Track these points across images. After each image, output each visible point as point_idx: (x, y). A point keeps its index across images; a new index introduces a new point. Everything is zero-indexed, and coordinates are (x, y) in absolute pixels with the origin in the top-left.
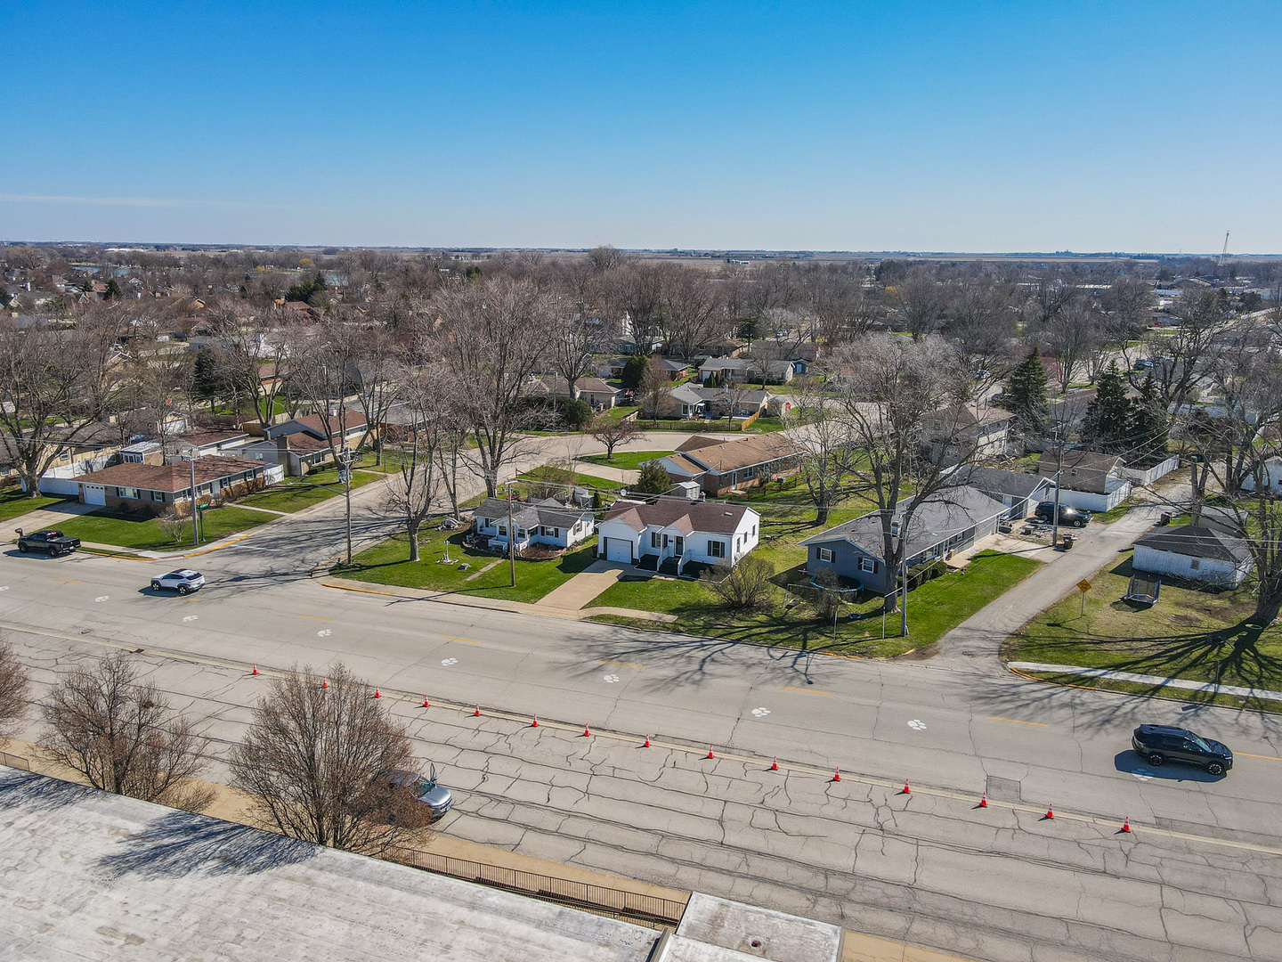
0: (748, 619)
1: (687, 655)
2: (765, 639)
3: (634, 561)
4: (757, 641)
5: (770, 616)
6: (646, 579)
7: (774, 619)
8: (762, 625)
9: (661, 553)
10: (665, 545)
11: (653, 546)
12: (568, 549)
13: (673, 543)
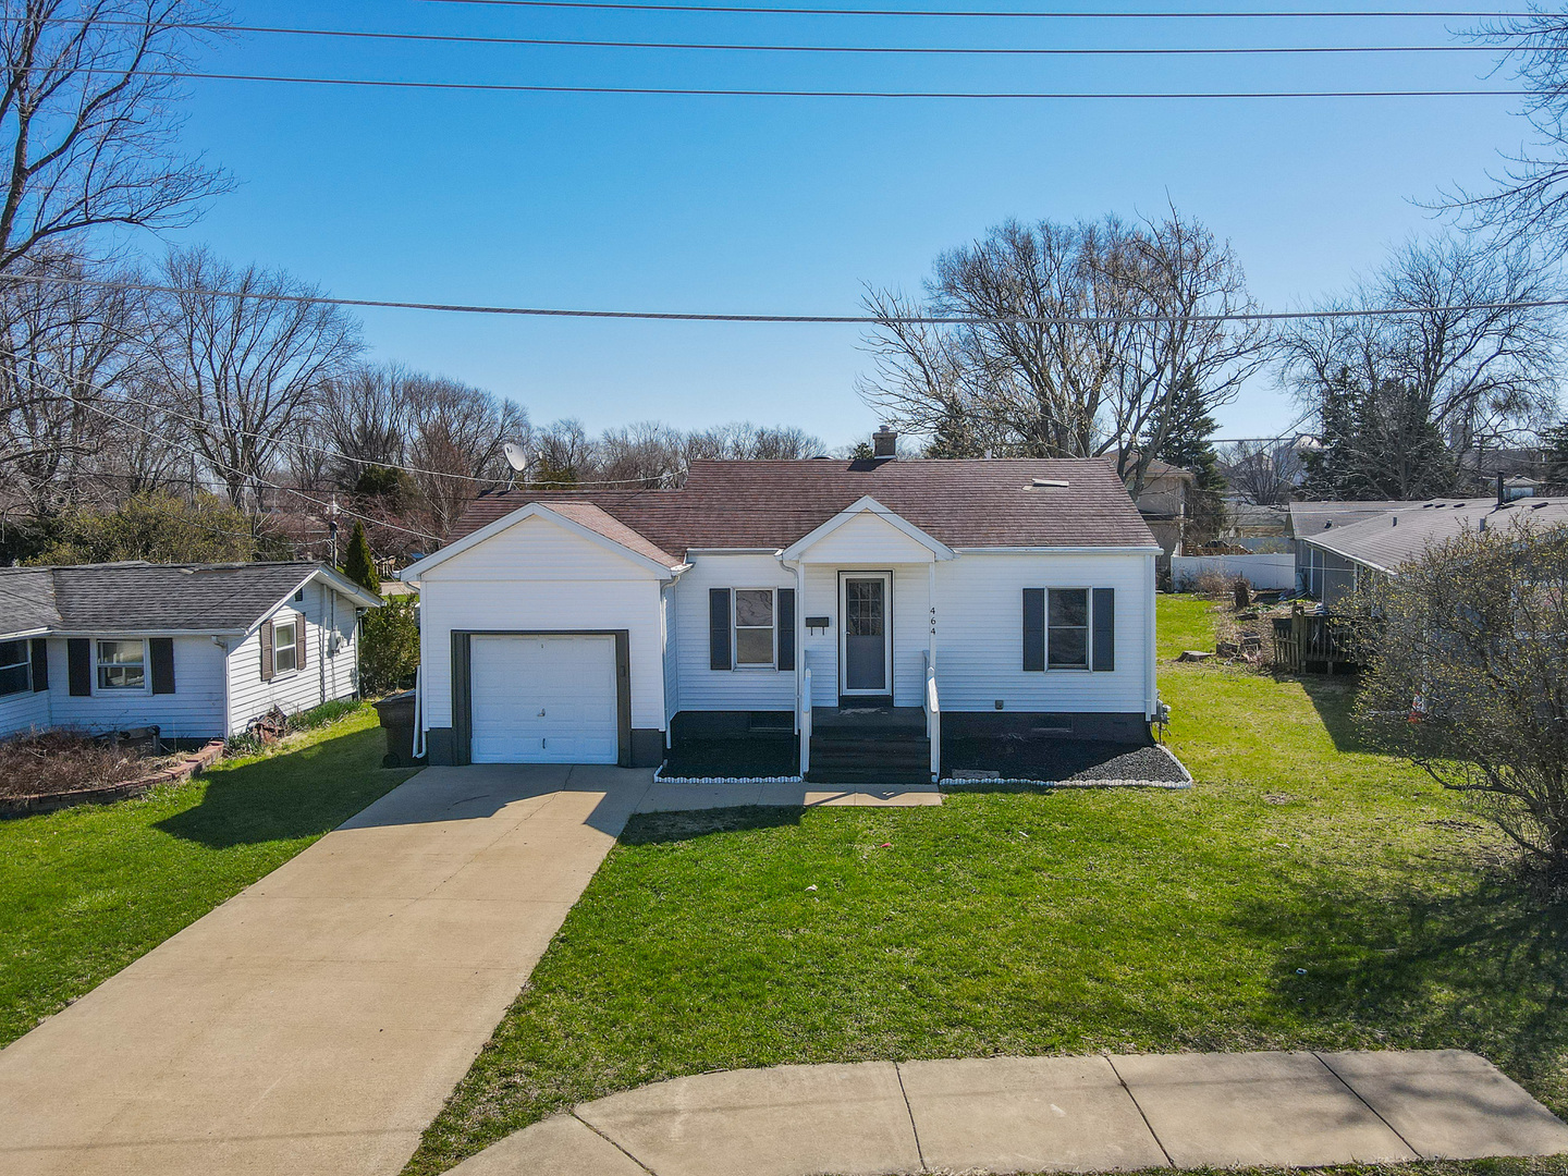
3: (635, 749)
10: (789, 646)
11: (720, 661)
12: (234, 747)
13: (832, 631)
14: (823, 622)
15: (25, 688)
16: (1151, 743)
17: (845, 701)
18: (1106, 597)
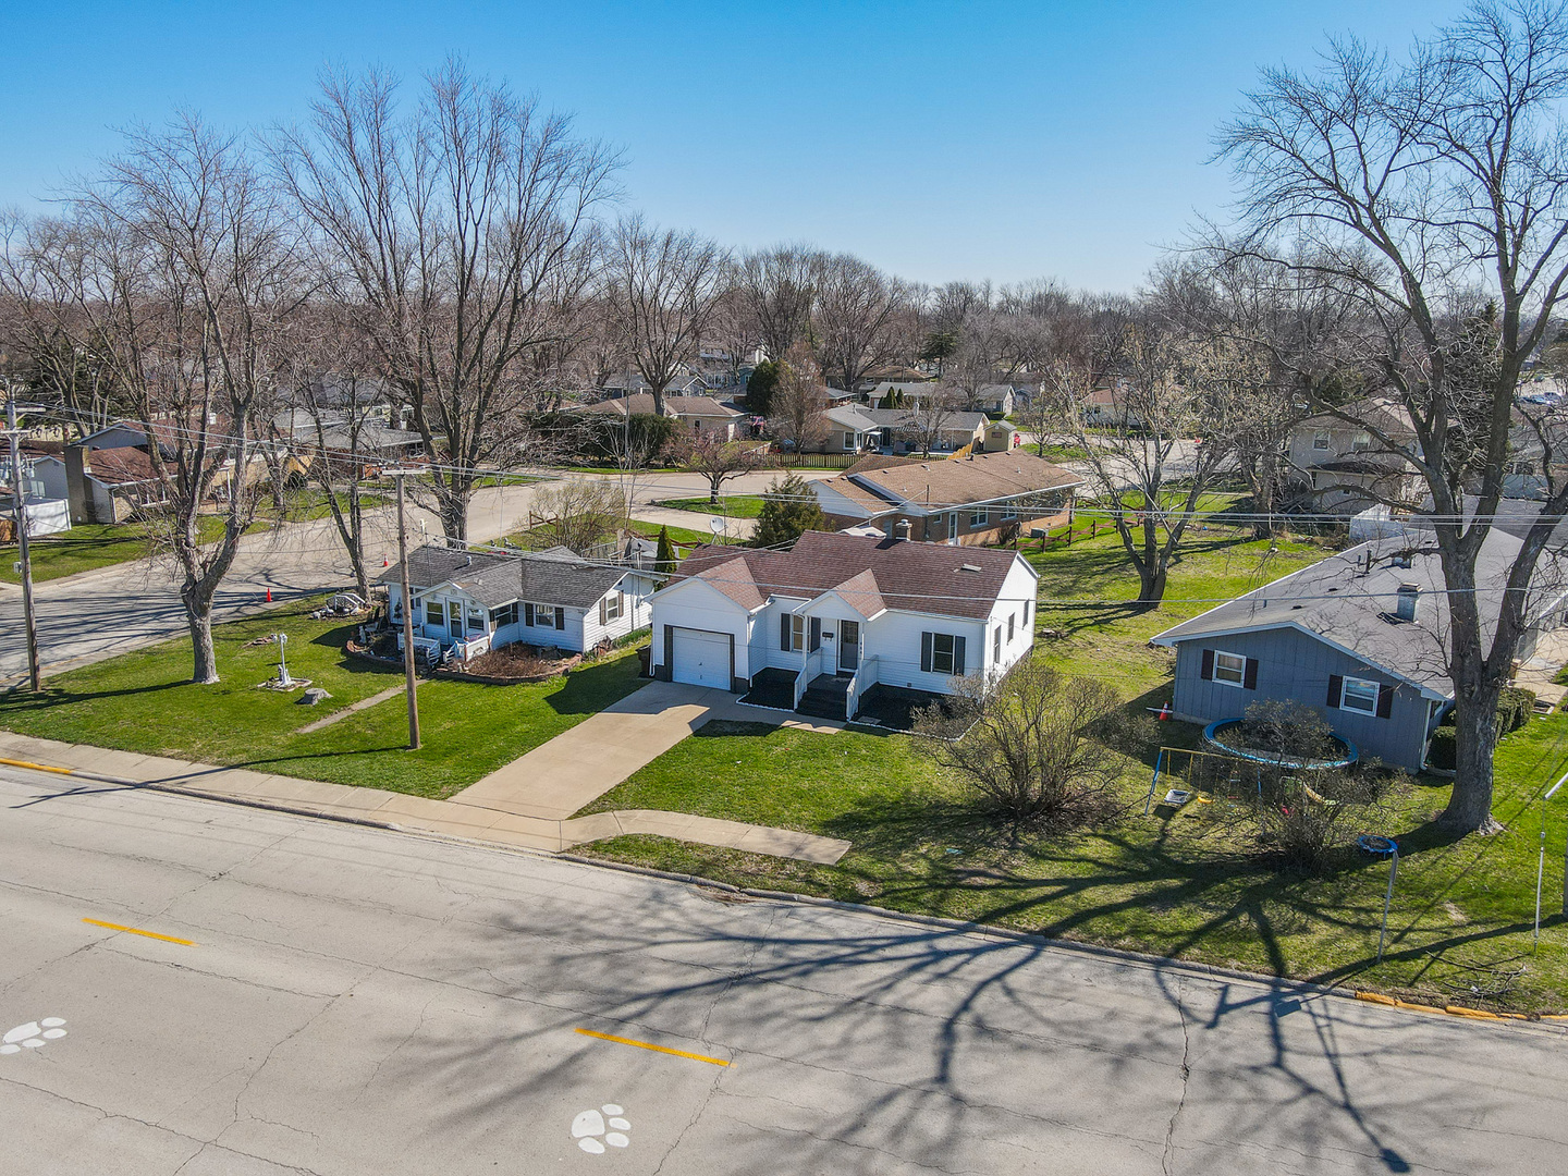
0: (1060, 853)
1: (888, 999)
2: (1135, 932)
3: (737, 685)
4: (1113, 938)
5: (1119, 842)
6: (762, 729)
7: (1136, 853)
8: (1109, 875)
9: (803, 664)
10: (815, 645)
11: (785, 647)
12: (586, 657)
13: (834, 639)
14: (831, 635)
15: (510, 622)
17: (838, 673)
18: (962, 641)
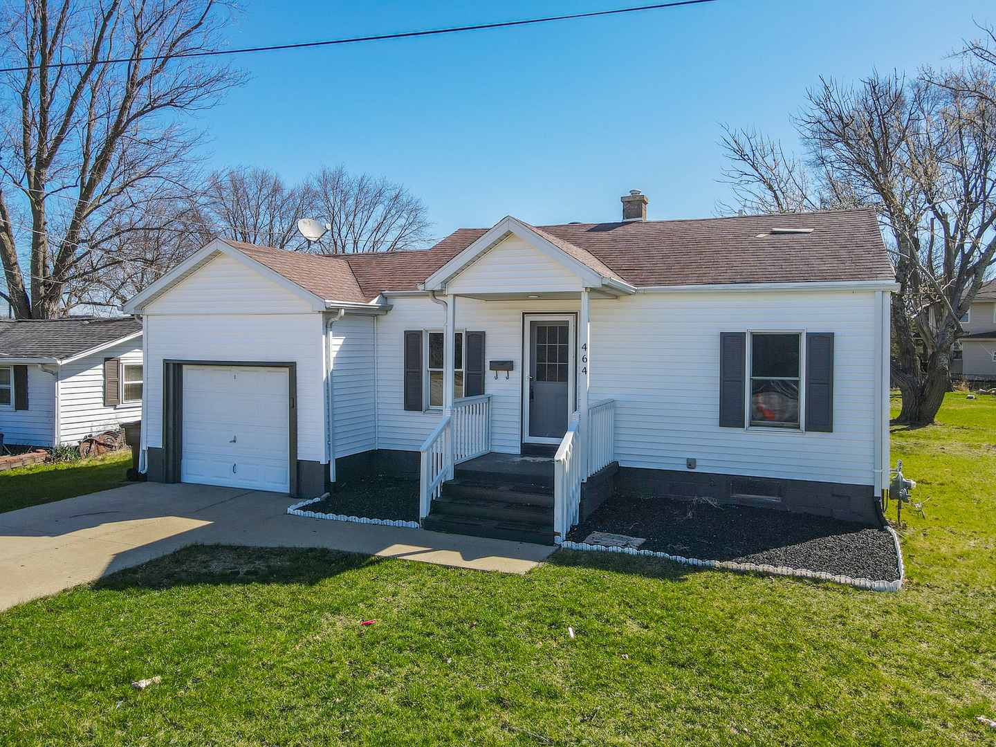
10: (473, 386)
11: (413, 402)
12: (57, 457)
13: (516, 375)
14: (507, 366)
16: (881, 524)
17: (527, 449)
18: (823, 344)
